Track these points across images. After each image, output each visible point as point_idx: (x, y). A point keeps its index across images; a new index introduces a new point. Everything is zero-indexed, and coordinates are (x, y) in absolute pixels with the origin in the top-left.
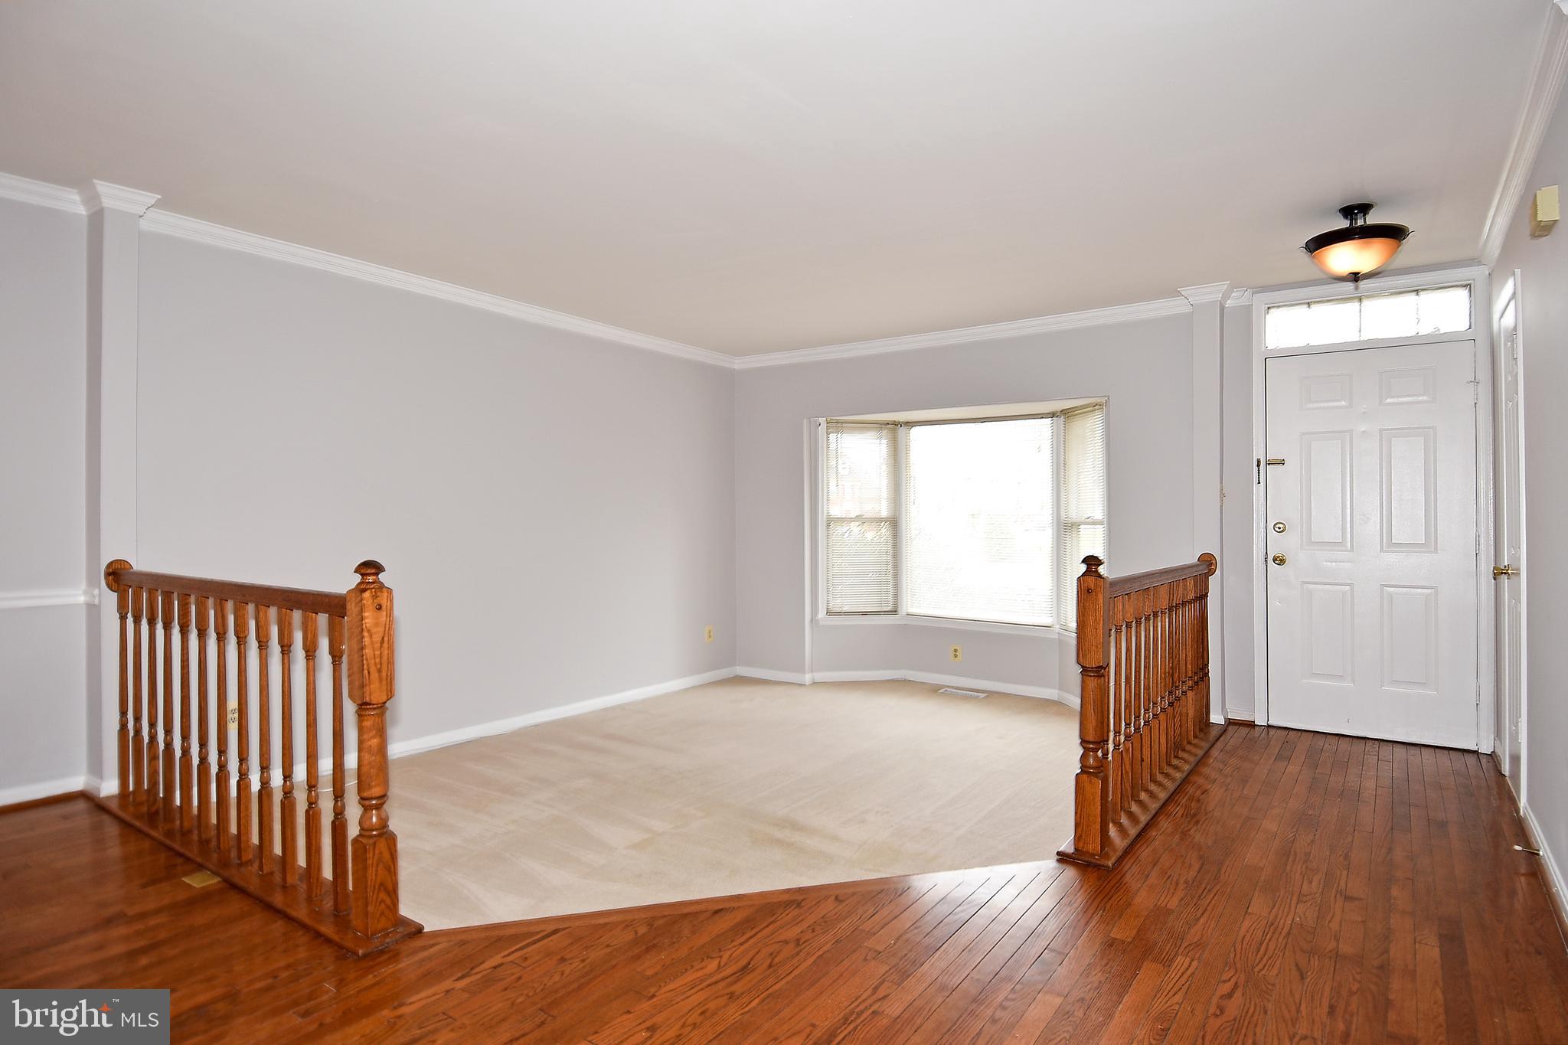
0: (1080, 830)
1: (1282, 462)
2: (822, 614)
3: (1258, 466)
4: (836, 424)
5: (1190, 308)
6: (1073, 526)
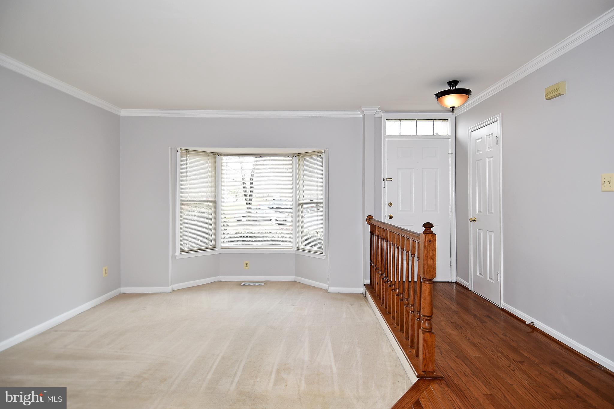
0: (425, 361)
1: (391, 180)
2: (178, 253)
3: (384, 181)
4: (186, 152)
5: (361, 116)
6: (302, 204)
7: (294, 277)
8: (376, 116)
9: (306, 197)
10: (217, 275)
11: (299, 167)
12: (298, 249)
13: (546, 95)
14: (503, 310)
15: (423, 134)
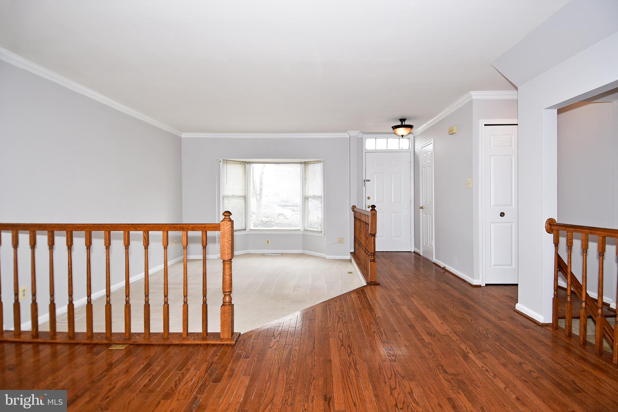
1: (369, 181)
3: (364, 181)
4: (226, 161)
5: (348, 136)
6: (308, 198)
7: (302, 250)
8: (358, 136)
9: (310, 193)
10: (247, 249)
11: (305, 172)
12: (305, 230)
13: (449, 132)
14: (434, 263)
15: (391, 149)
